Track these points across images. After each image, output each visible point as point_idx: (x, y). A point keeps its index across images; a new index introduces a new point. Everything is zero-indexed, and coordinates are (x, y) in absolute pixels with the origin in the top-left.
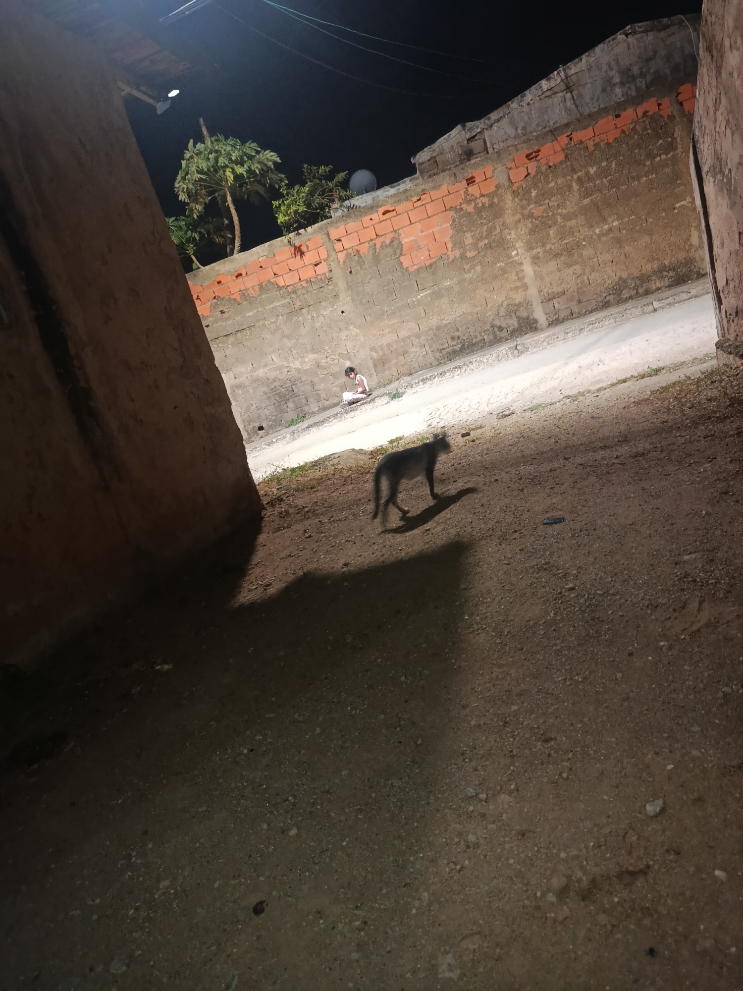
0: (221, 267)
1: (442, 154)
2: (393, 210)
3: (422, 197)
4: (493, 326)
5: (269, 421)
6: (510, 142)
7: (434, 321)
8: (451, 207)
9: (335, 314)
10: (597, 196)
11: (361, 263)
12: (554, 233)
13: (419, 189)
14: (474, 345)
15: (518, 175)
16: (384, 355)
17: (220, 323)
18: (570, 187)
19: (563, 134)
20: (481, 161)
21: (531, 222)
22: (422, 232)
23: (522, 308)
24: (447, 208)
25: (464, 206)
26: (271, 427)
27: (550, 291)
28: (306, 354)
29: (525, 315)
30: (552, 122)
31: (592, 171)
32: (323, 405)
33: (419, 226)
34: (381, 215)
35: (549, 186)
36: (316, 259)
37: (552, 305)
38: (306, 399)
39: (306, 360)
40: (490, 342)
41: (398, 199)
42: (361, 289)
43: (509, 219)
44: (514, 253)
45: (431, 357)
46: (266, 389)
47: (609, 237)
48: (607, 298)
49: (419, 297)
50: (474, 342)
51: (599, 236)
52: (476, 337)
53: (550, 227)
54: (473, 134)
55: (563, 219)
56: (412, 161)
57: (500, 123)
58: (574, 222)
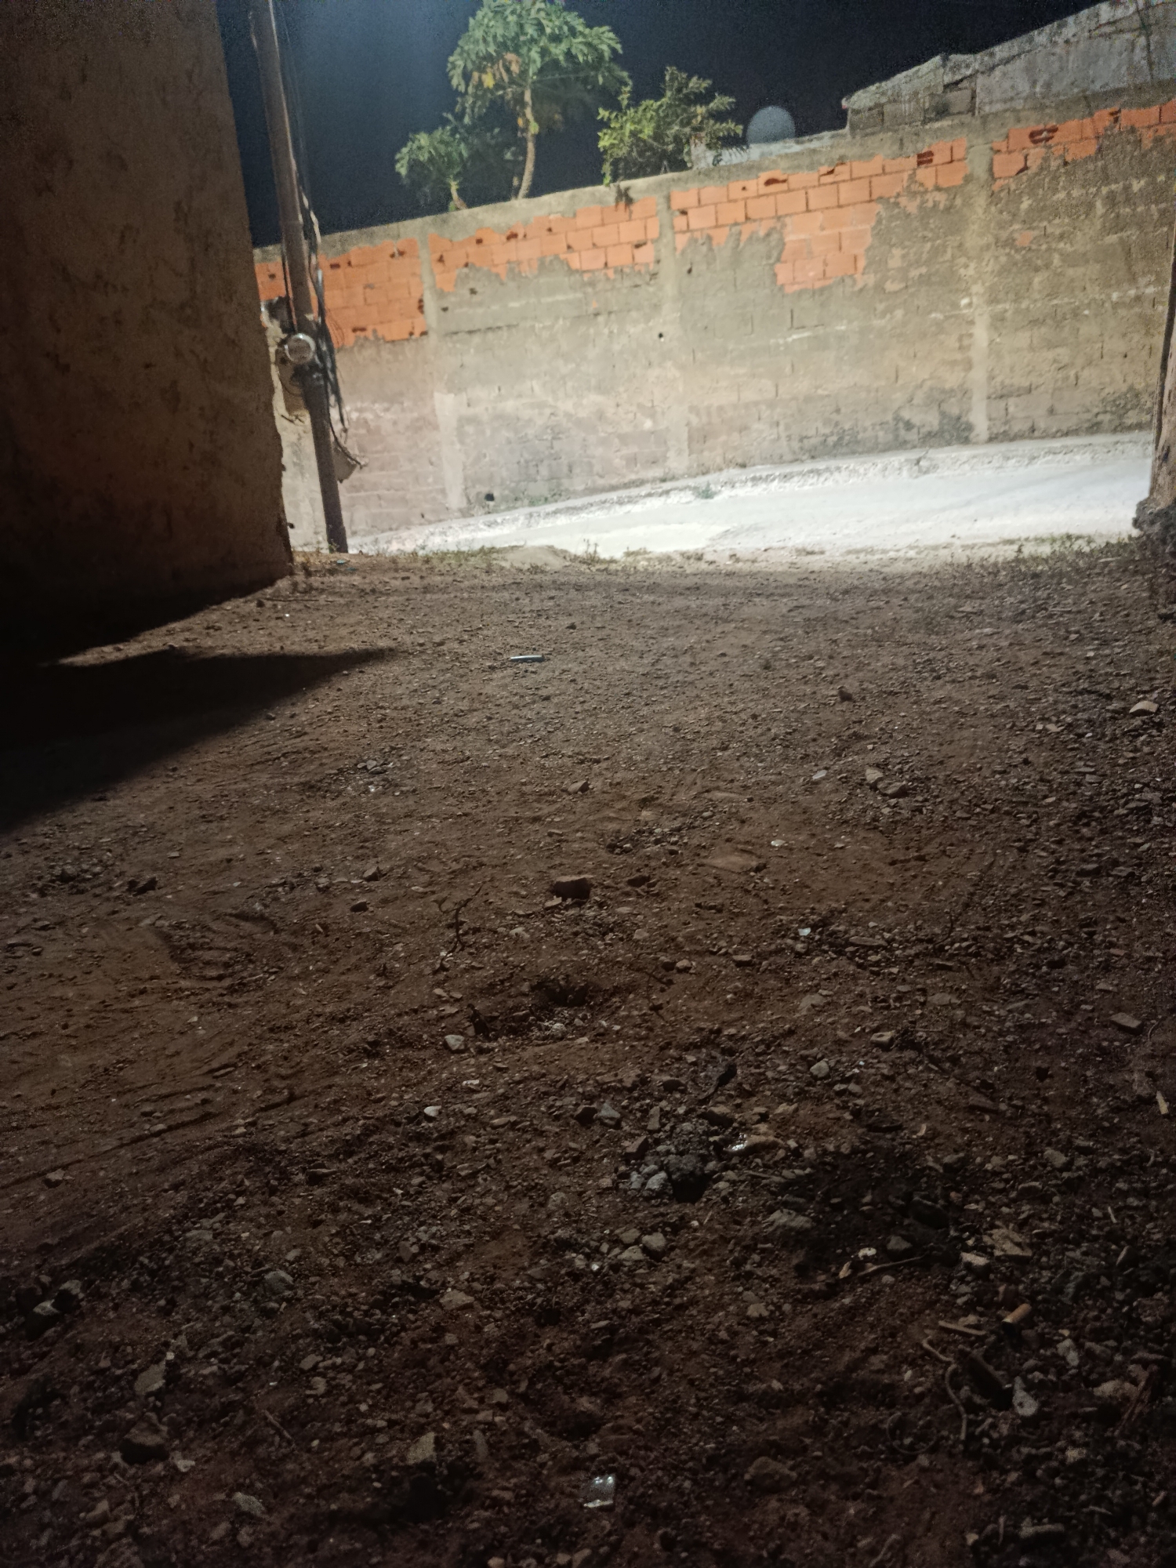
0: (490, 217)
1: (895, 101)
2: (784, 181)
3: (838, 169)
4: (897, 419)
5: (505, 490)
6: (1019, 104)
7: (803, 386)
8: (881, 198)
9: (648, 337)
10: (1132, 234)
11: (710, 260)
12: (1041, 282)
13: (836, 154)
14: (858, 442)
15: (1007, 165)
16: (710, 423)
17: (466, 309)
18: (1091, 206)
19: (1104, 108)
20: (952, 127)
21: (1008, 254)
22: (823, 229)
23: (952, 399)
24: (875, 196)
26: (505, 499)
27: (1007, 382)
28: (586, 393)
29: (955, 412)
30: (1097, 85)
31: (1137, 185)
32: (594, 483)
33: (819, 217)
34: (762, 187)
35: (1055, 198)
36: (638, 237)
37: (1003, 406)
38: (570, 466)
39: (585, 402)
40: (886, 444)
41: (796, 163)
42: (699, 303)
43: (973, 238)
44: (965, 301)
45: (784, 446)
46: (511, 435)
47: (1133, 311)
48: (1100, 418)
49: (790, 340)
50: (860, 437)
51: (1115, 306)
52: (865, 430)
53: (1037, 270)
54: (958, 77)
55: (1063, 261)
56: (844, 103)
57: (1009, 67)
58: (1080, 270)
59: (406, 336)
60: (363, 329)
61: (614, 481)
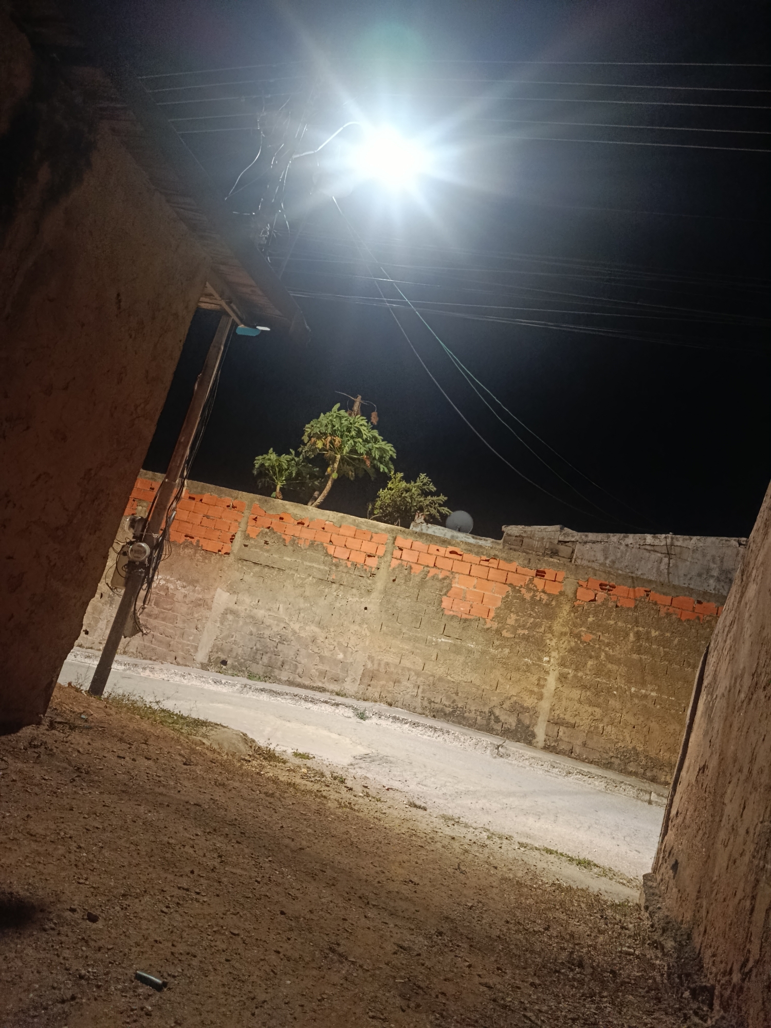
0: (293, 509)
1: (531, 538)
2: (460, 555)
4: (491, 712)
5: (235, 661)
6: (595, 566)
7: (440, 671)
8: (511, 584)
9: (358, 606)
10: (648, 659)
11: (407, 579)
12: (591, 665)
13: (493, 553)
14: (464, 718)
15: (585, 595)
16: (378, 670)
17: (258, 550)
18: (627, 635)
19: (643, 587)
20: (559, 563)
21: (576, 642)
22: (475, 587)
23: (527, 714)
24: (508, 582)
25: (523, 591)
26: (234, 667)
27: (562, 716)
28: (310, 623)
29: (527, 722)
30: (639, 573)
32: (294, 678)
33: (475, 581)
34: (448, 552)
35: (609, 622)
36: (372, 551)
37: (556, 729)
38: (283, 663)
39: (307, 628)
40: (480, 726)
41: (470, 548)
42: (393, 599)
43: (557, 627)
44: (546, 659)
45: (418, 703)
46: (254, 630)
47: (641, 702)
48: (613, 760)
49: (440, 640)
50: (466, 715)
51: (632, 696)
52: (470, 711)
53: (591, 657)
54: (566, 540)
55: (606, 658)
56: (504, 528)
57: (594, 546)
58: (615, 667)
59: (217, 551)
60: (193, 538)
61: (307, 683)
